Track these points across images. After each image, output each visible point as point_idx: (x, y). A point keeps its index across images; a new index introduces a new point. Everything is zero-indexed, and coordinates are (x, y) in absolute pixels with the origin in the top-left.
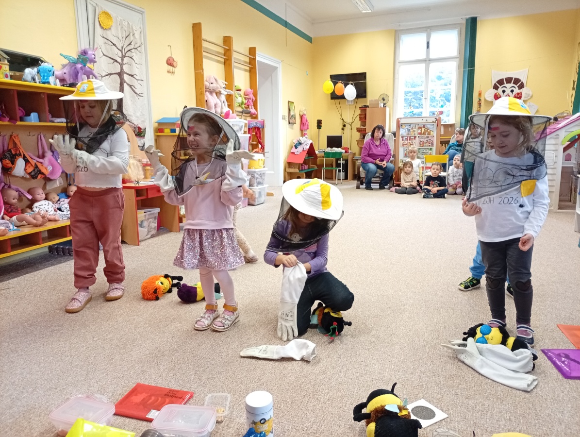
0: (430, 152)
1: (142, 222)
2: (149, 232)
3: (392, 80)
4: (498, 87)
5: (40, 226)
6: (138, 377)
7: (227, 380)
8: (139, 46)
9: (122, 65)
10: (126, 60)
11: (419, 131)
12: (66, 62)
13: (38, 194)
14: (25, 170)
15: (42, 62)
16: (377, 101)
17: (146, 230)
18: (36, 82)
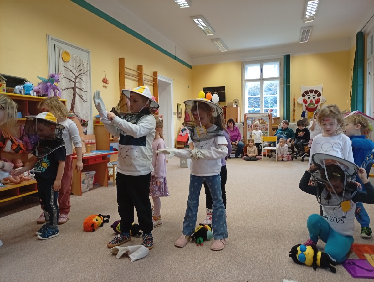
0: (265, 134)
1: (84, 180)
2: (88, 186)
3: (241, 91)
4: (305, 96)
5: (19, 183)
8: (86, 72)
9: (75, 83)
10: (77, 80)
12: (41, 81)
13: (18, 163)
14: (12, 147)
15: (26, 82)
16: (232, 103)
17: (86, 185)
18: (22, 94)
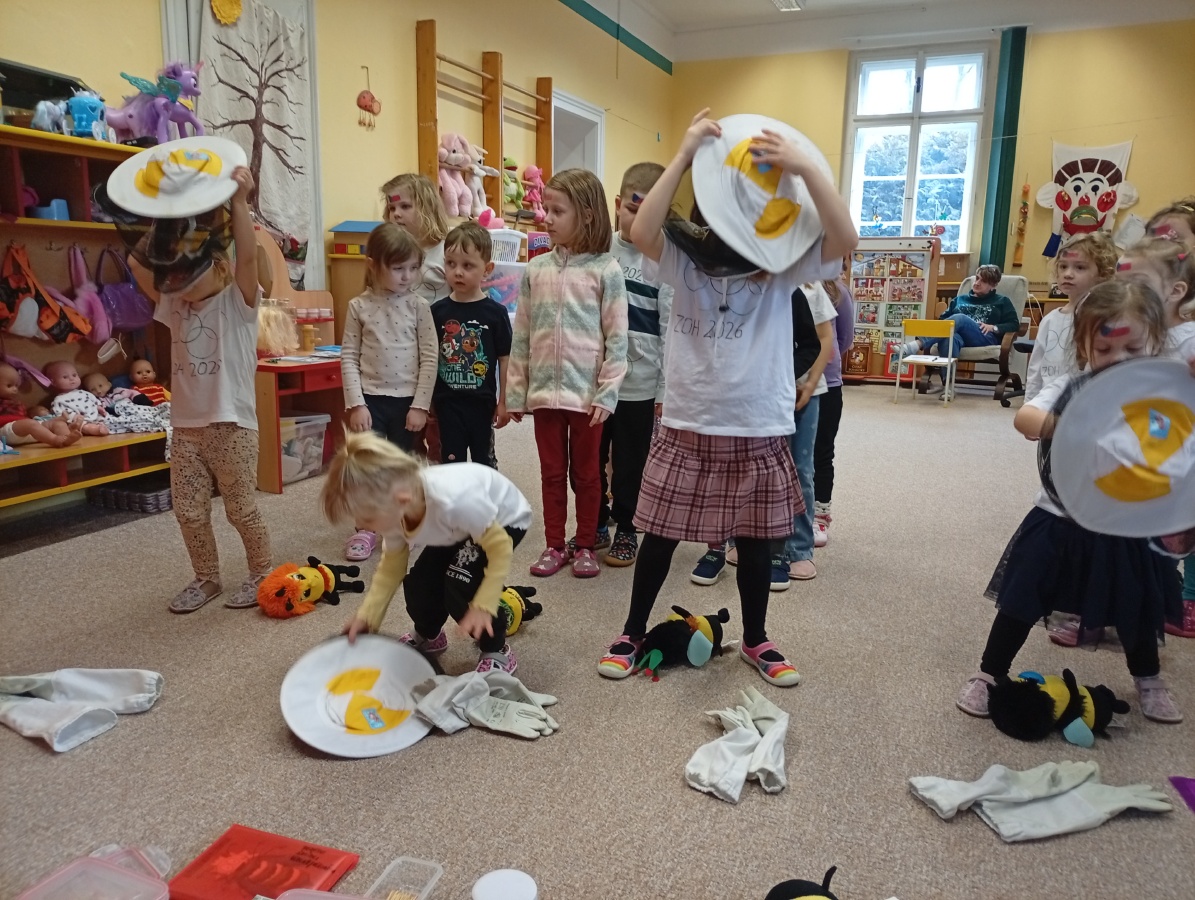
0: (913, 312)
1: (290, 443)
2: (304, 465)
3: (839, 157)
4: (1066, 180)
5: (65, 445)
6: (239, 808)
7: (440, 825)
8: (299, 65)
9: (258, 104)
10: (268, 94)
11: (893, 268)
12: (133, 91)
13: (65, 377)
14: (40, 322)
17: (299, 461)
18: (62, 133)
